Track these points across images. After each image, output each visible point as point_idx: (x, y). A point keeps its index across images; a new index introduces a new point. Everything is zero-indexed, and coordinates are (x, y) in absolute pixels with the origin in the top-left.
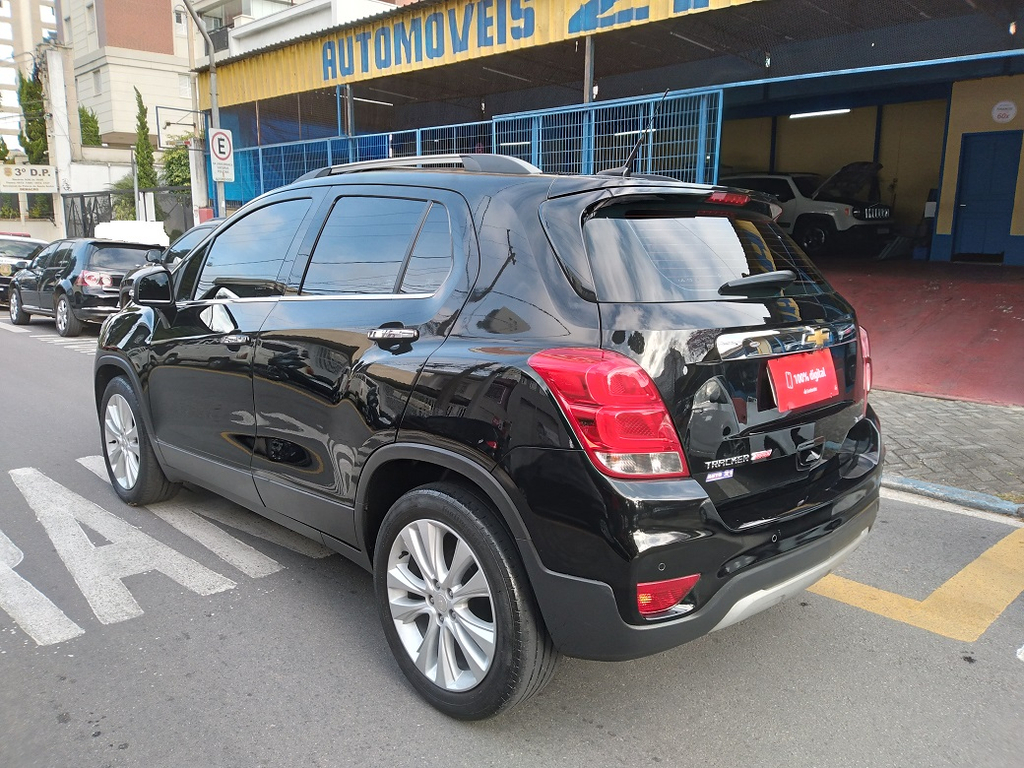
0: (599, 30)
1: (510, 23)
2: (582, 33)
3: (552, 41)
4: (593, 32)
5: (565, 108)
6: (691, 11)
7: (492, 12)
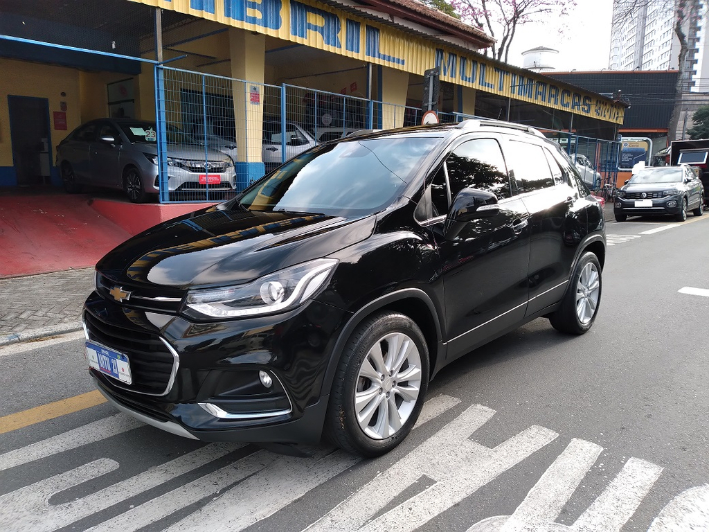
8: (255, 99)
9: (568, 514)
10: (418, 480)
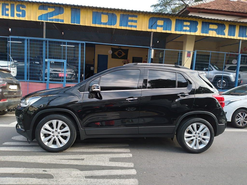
0: (48, 21)
1: (16, 12)
2: (43, 21)
3: (32, 20)
4: (46, 21)
5: (38, 38)
6: (76, 24)
7: (8, 7)
8: (189, 55)
9: (87, 177)
10: (48, 163)
